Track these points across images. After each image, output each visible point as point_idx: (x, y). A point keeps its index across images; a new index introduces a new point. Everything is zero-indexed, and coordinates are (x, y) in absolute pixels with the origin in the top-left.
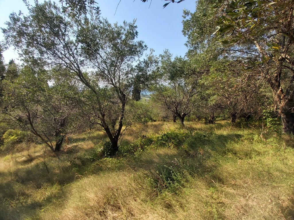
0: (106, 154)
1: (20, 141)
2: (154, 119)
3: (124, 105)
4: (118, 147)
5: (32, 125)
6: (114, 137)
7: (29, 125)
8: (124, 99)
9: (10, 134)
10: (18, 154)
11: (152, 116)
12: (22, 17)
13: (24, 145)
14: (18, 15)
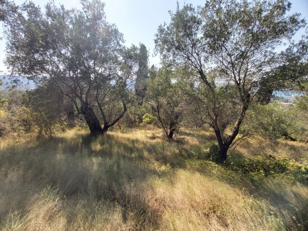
0: (212, 157)
1: (150, 123)
2: (293, 136)
3: (245, 108)
4: (227, 156)
5: (158, 113)
6: (224, 143)
7: (157, 113)
8: (248, 101)
9: (146, 117)
10: (148, 131)
11: (289, 131)
12: (165, 27)
13: (151, 126)
14: (163, 27)
